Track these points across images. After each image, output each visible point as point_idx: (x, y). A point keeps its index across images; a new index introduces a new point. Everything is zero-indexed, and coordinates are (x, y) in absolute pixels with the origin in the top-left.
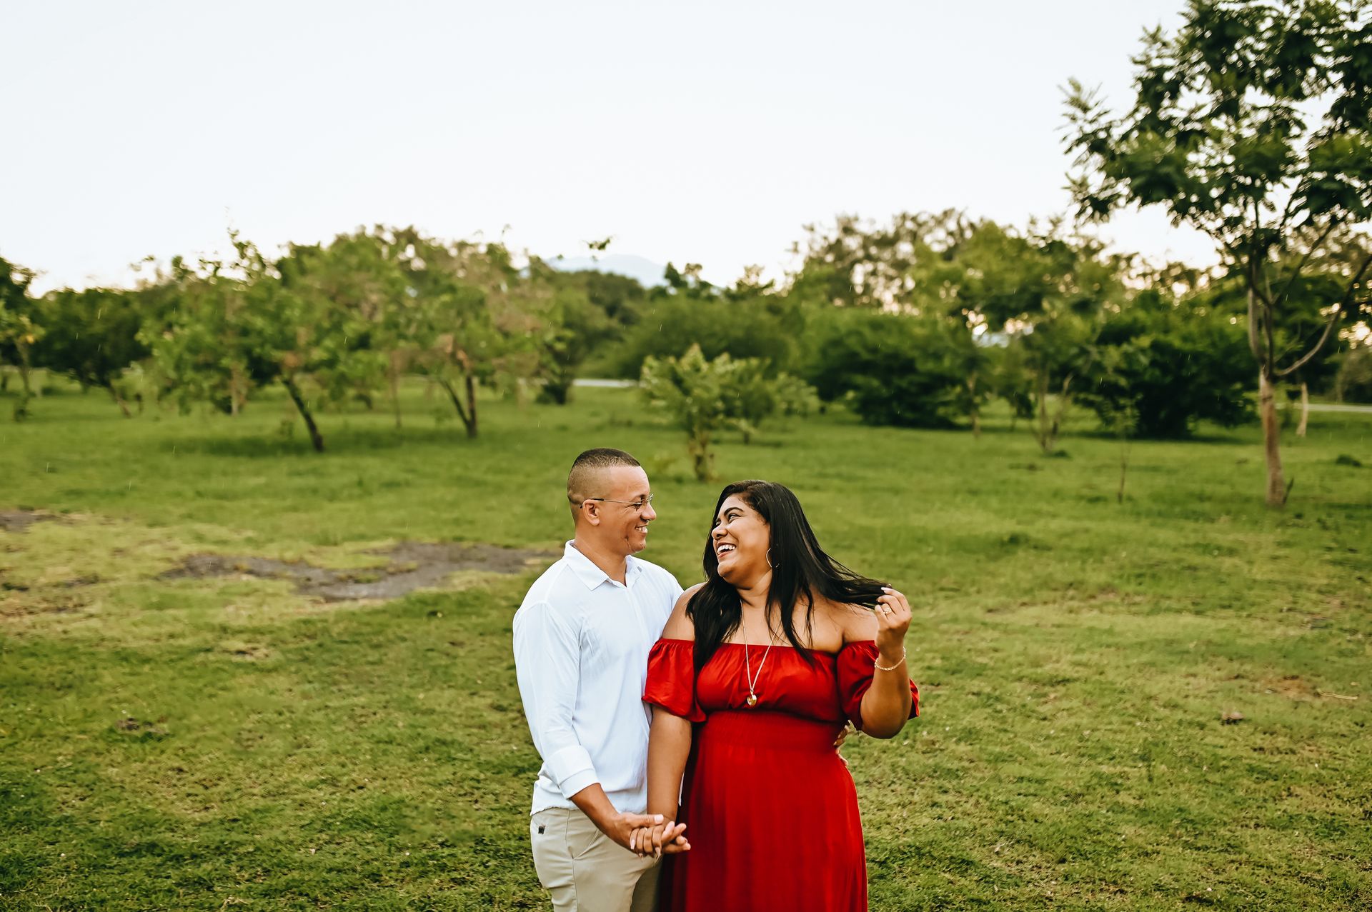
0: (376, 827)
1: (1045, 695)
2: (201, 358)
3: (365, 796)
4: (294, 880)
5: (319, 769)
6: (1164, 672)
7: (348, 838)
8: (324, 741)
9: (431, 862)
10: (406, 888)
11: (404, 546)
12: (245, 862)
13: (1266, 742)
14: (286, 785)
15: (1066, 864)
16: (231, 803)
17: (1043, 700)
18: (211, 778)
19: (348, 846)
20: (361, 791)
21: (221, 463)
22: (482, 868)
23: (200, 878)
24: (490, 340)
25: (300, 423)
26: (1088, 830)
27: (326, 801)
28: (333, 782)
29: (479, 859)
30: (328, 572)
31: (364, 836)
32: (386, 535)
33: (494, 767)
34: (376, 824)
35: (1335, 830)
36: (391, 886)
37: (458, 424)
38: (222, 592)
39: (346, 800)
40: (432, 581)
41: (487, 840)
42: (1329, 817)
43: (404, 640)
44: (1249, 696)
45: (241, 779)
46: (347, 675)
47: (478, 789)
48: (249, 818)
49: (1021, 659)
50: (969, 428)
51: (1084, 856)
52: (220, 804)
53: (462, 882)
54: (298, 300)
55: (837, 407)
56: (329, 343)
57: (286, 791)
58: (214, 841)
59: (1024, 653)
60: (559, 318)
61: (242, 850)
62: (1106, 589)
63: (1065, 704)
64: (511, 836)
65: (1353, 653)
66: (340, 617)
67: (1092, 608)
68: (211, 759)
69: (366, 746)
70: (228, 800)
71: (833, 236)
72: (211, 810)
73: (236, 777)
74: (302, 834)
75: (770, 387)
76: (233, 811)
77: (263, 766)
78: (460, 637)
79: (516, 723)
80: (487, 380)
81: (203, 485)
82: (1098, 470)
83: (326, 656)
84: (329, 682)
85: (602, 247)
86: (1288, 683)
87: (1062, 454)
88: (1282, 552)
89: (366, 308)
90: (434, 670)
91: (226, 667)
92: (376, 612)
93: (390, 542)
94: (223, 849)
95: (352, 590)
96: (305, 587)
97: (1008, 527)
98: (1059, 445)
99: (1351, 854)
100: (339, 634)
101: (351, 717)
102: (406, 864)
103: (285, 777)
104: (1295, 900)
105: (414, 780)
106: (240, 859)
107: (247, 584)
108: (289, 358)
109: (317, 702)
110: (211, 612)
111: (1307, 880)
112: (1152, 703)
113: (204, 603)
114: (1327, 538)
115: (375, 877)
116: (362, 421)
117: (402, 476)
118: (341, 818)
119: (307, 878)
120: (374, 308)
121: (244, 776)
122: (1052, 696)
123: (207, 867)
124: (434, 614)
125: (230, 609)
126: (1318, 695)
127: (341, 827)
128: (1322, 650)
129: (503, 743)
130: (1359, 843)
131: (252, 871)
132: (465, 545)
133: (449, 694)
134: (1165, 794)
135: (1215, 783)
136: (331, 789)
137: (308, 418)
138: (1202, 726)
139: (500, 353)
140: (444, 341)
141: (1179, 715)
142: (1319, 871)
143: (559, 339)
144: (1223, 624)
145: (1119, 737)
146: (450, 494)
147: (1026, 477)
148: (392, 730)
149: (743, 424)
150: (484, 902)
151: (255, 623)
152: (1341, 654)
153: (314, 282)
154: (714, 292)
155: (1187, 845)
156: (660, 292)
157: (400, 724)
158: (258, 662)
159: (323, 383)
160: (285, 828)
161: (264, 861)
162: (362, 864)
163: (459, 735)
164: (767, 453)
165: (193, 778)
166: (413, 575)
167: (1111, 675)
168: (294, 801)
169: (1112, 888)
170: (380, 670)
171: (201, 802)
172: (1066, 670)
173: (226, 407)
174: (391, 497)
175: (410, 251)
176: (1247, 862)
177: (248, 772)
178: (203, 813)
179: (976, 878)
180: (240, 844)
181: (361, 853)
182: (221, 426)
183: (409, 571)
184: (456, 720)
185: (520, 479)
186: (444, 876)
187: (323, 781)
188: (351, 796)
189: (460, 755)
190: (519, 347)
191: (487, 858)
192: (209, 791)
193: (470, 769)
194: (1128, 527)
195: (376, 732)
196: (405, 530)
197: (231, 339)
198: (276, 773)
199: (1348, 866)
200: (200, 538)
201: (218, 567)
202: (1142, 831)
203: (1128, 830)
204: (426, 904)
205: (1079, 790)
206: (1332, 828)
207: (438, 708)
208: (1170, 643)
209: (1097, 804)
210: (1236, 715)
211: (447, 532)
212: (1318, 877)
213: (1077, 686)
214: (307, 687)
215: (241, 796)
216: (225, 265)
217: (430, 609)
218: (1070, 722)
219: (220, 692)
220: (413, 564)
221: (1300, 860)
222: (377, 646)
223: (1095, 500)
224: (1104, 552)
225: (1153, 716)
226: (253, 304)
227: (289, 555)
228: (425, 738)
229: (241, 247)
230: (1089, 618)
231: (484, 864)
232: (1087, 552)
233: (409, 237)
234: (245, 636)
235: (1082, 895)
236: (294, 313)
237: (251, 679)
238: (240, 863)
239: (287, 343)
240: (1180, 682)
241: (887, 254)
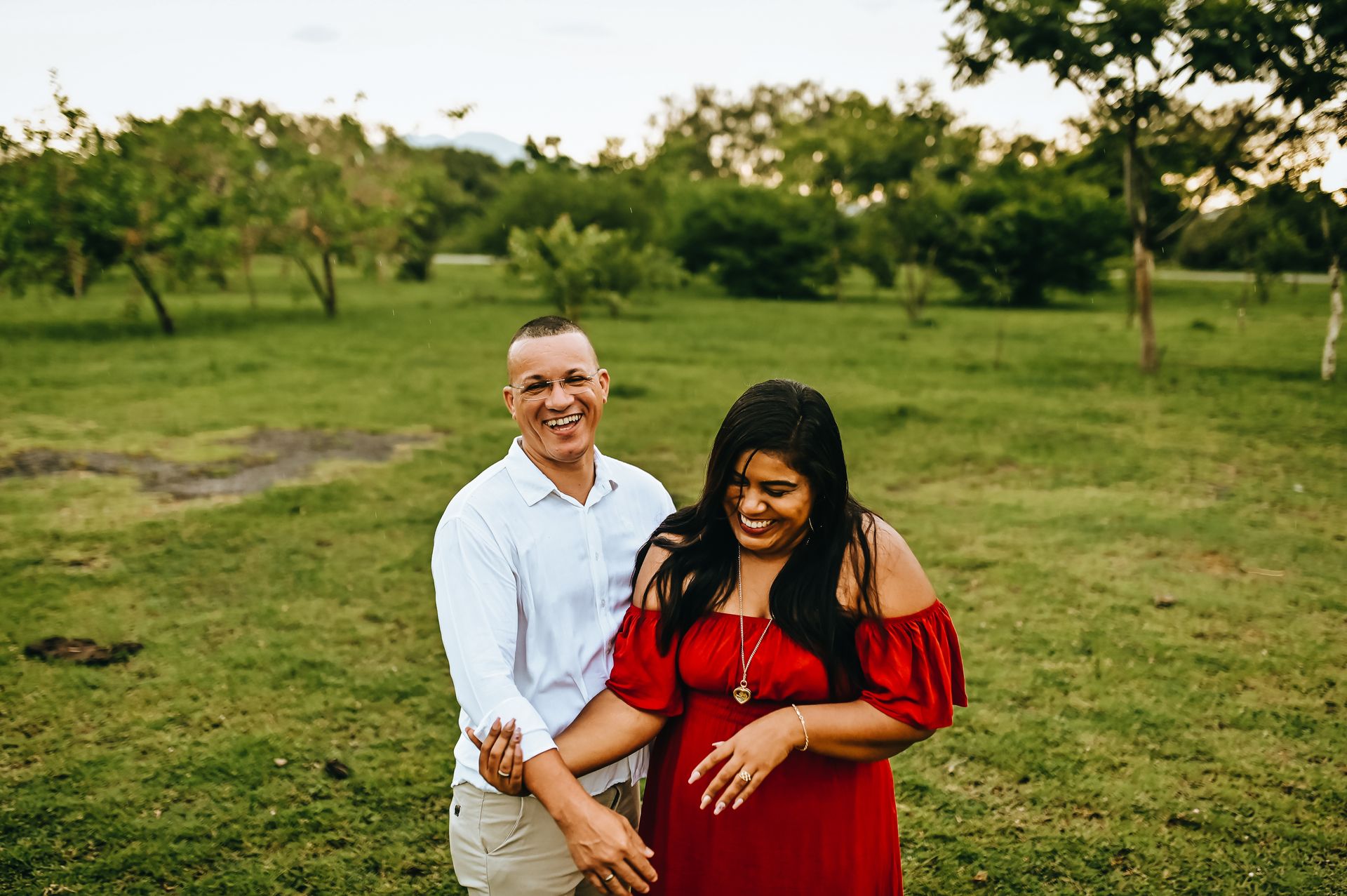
0: (235, 777)
1: (966, 582)
2: (33, 236)
3: (221, 737)
4: (133, 856)
5: (164, 705)
6: (1083, 552)
7: (201, 794)
8: (172, 669)
9: (302, 821)
10: (272, 857)
11: (262, 435)
12: (73, 833)
13: (1204, 626)
14: (126, 727)
15: (1029, 784)
16: (58, 754)
17: (964, 587)
18: (34, 722)
19: (200, 804)
20: (216, 731)
21: (60, 349)
22: (363, 825)
23: (14, 860)
24: (346, 214)
25: (147, 306)
26: (1046, 741)
27: (175, 747)
28: (182, 720)
29: (360, 814)
30: (178, 466)
31: (220, 789)
32: (241, 422)
33: (372, 692)
34: (234, 773)
35: (1305, 728)
36: (255, 855)
37: (315, 302)
38: (57, 492)
39: (197, 744)
40: (293, 473)
41: (368, 788)
42: (1294, 713)
43: (263, 541)
44: (1174, 575)
45: (71, 722)
46: (199, 586)
47: (354, 721)
48: (80, 773)
49: (933, 542)
50: (832, 299)
51: (1045, 772)
52: (45, 756)
53: (341, 844)
54: (138, 173)
55: (702, 280)
56: (174, 218)
57: (126, 735)
58: (34, 807)
59: (935, 534)
60: (418, 190)
61: (68, 819)
62: (1005, 461)
63: (989, 591)
64: (396, 781)
65: (1264, 525)
66: (191, 517)
67: (993, 483)
68: (36, 698)
69: (222, 673)
70: (55, 751)
71: (691, 107)
72: (34, 766)
73: (64, 720)
74: (145, 792)
75: (637, 259)
76: (59, 764)
77: (99, 704)
78: (327, 535)
79: (395, 636)
80: (346, 256)
81: (39, 373)
82: (970, 337)
83: (176, 564)
84: (179, 594)
85: (460, 115)
86: (1208, 559)
87: (929, 323)
88: (1170, 418)
89: (214, 183)
90: (299, 575)
91: (57, 582)
92: (231, 511)
93: (245, 431)
94: (45, 819)
95: (204, 486)
96: (151, 483)
97: (892, 399)
98: (927, 314)
99: (1328, 755)
100: (191, 538)
101: (205, 637)
102: (272, 825)
103: (124, 718)
104: (1286, 817)
105: (279, 713)
106: (66, 830)
107: (86, 483)
108: (131, 236)
109: (165, 620)
110: (42, 517)
111: (1289, 790)
112: (1079, 588)
113: (35, 507)
114: (1209, 403)
115: (234, 844)
116: (214, 301)
117: (258, 359)
118: (192, 768)
119: (149, 851)
120: (222, 183)
121: (74, 718)
122: (974, 582)
123: (24, 843)
124: (296, 510)
125: (65, 513)
126: (1243, 572)
127: (193, 779)
128: (1233, 522)
129: (382, 662)
130: (1333, 742)
131: (82, 845)
132: (329, 431)
133: (316, 604)
134: (1116, 693)
135: (1165, 678)
136: (181, 730)
137: (156, 299)
138: (1135, 611)
139: (358, 228)
140: (297, 216)
141: (1110, 601)
142: (1302, 779)
143: (420, 212)
144: (1129, 497)
145: (1053, 627)
146: (310, 376)
147: (900, 347)
148: (253, 652)
149: (615, 297)
150: (368, 869)
151: (94, 528)
152: (1253, 525)
153: (155, 154)
154: (575, 166)
155: (1154, 755)
156: (518, 166)
157: (261, 643)
158: (97, 576)
159: (170, 262)
160: (123, 785)
161: (97, 831)
162: (219, 828)
163: (330, 655)
164: (636, 328)
165: (13, 724)
166: (272, 467)
167: (1031, 557)
168: (136, 747)
169: (1086, 812)
170: (237, 578)
171: (21, 755)
172: (983, 553)
173: (65, 288)
174: (247, 381)
175: (260, 127)
176: (1224, 772)
177: (80, 712)
178: (22, 771)
179: (934, 807)
180: (67, 810)
181: (218, 815)
182: (63, 309)
183: (268, 462)
184: (326, 636)
185: (383, 358)
186: (319, 838)
187: (171, 720)
188: (205, 738)
189: (332, 680)
190: (377, 222)
191: (369, 812)
192: (32, 741)
193: (344, 696)
194: (1013, 396)
195: (233, 654)
196: (261, 417)
197: (66, 216)
198: (115, 713)
199: (1328, 771)
200: (33, 432)
201: (53, 464)
202: (1102, 739)
203: (1088, 739)
204: (298, 878)
205: (1025, 693)
206: (1300, 726)
207: (304, 622)
208: (1083, 518)
209: (1047, 708)
210: (1168, 598)
211: (309, 418)
212: (1302, 786)
213: (997, 571)
214: (153, 602)
215: (70, 746)
216: (54, 136)
217: (290, 505)
218: (998, 612)
219: (51, 614)
220: (271, 454)
221: (1278, 767)
222: (233, 550)
223: (973, 369)
224: (994, 422)
225: (1084, 602)
226: (87, 176)
227: (134, 448)
228: (291, 659)
229: (72, 116)
230: (994, 494)
231: (366, 820)
232: (977, 423)
233: (258, 111)
234: (80, 544)
235: (1054, 822)
236: (134, 186)
237: (87, 594)
238: (67, 836)
239: (128, 220)
240: (1102, 563)
241: (743, 126)
